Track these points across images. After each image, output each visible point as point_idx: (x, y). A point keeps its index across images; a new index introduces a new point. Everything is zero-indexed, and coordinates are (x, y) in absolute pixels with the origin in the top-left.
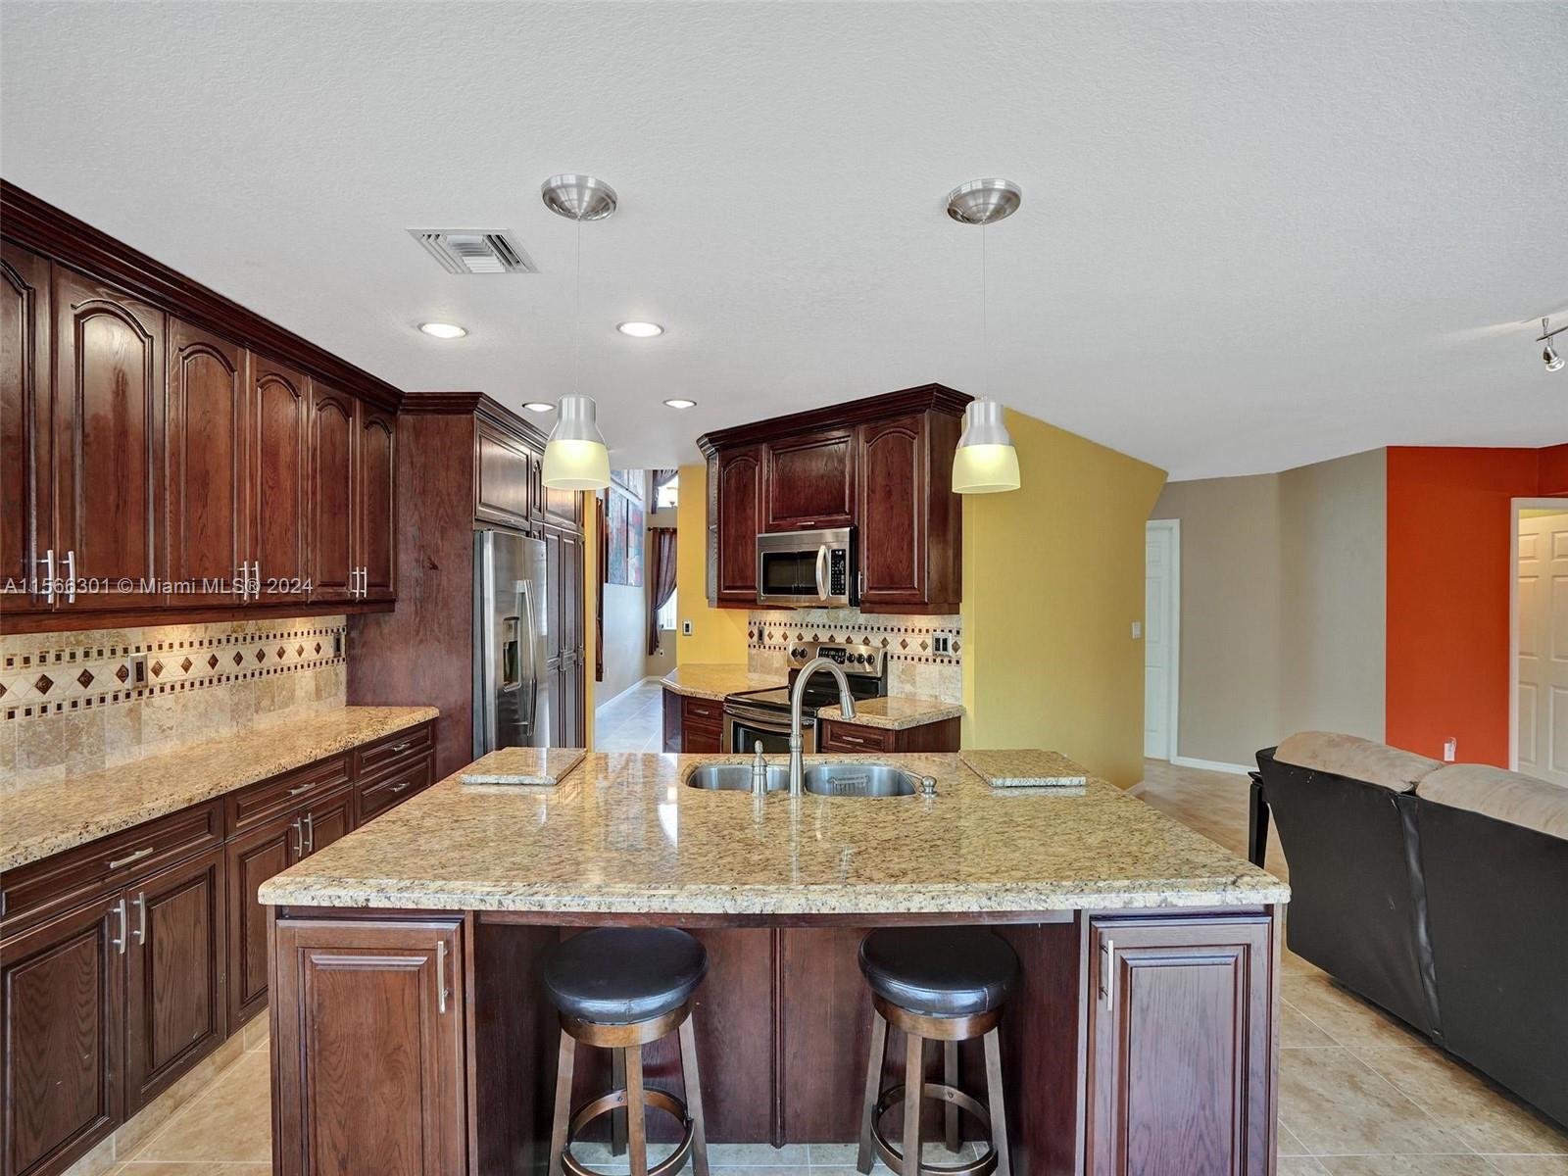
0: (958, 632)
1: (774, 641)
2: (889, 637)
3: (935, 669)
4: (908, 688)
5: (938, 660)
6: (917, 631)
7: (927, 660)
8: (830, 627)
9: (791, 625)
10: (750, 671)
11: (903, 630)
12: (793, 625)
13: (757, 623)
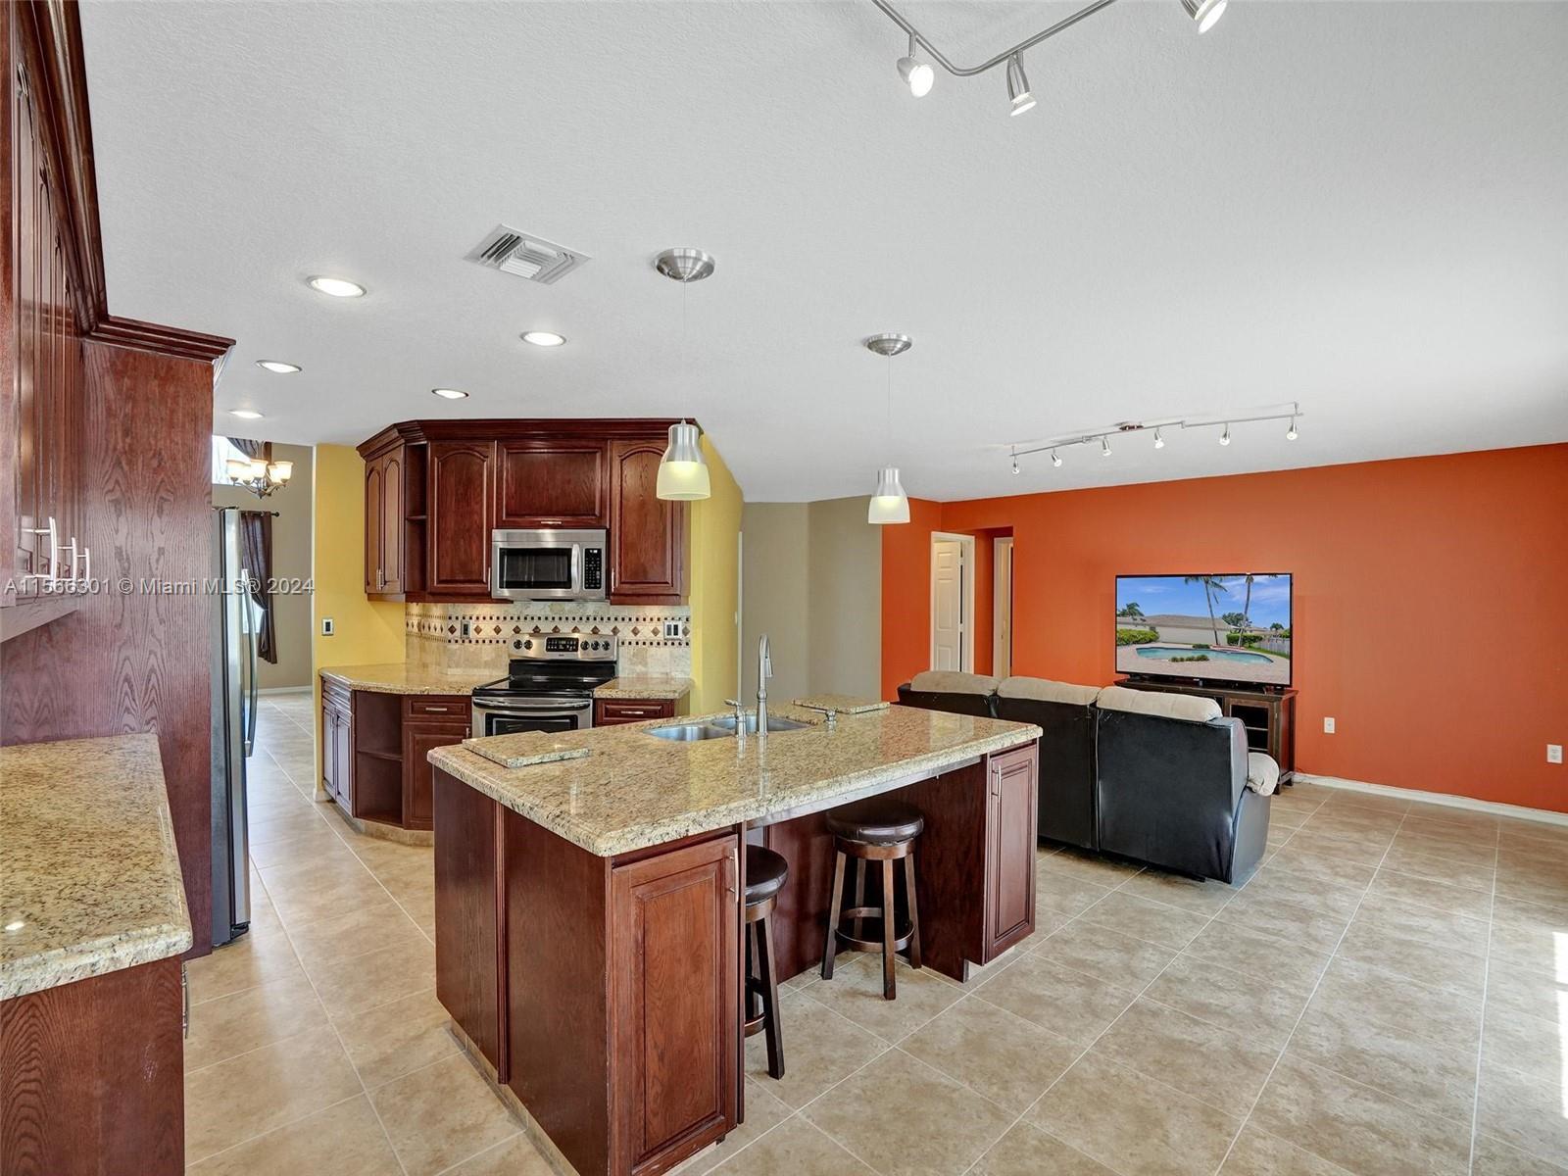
0: (687, 620)
1: (482, 635)
2: (620, 625)
3: (665, 651)
4: (640, 668)
5: (669, 643)
6: (648, 619)
7: (658, 644)
8: (553, 619)
9: (505, 618)
10: (450, 667)
11: (634, 619)
12: (508, 618)
13: (460, 618)
